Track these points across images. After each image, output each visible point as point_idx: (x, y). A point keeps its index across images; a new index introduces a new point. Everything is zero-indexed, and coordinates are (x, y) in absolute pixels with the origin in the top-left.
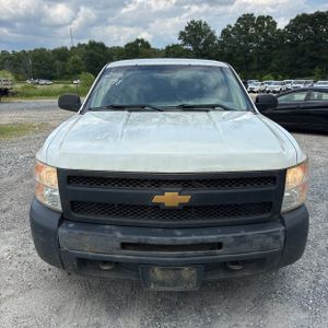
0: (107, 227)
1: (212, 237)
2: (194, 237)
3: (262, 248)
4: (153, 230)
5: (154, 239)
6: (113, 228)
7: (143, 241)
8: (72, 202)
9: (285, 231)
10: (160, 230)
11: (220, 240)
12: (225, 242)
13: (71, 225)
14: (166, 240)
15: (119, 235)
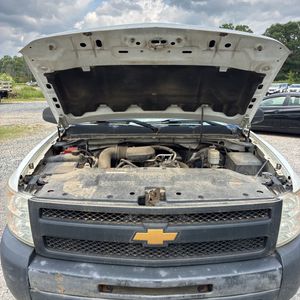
0: (83, 265)
1: (200, 279)
2: (180, 279)
3: (257, 289)
4: (135, 270)
5: (135, 281)
6: (90, 266)
7: (123, 284)
8: (44, 237)
9: (282, 269)
10: (143, 269)
11: (209, 282)
12: (215, 284)
13: (43, 263)
14: (149, 282)
15: (96, 276)
